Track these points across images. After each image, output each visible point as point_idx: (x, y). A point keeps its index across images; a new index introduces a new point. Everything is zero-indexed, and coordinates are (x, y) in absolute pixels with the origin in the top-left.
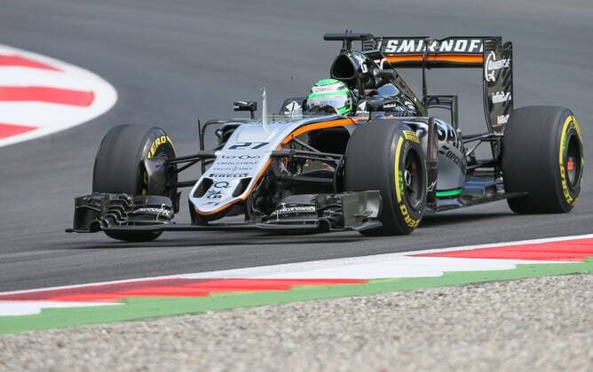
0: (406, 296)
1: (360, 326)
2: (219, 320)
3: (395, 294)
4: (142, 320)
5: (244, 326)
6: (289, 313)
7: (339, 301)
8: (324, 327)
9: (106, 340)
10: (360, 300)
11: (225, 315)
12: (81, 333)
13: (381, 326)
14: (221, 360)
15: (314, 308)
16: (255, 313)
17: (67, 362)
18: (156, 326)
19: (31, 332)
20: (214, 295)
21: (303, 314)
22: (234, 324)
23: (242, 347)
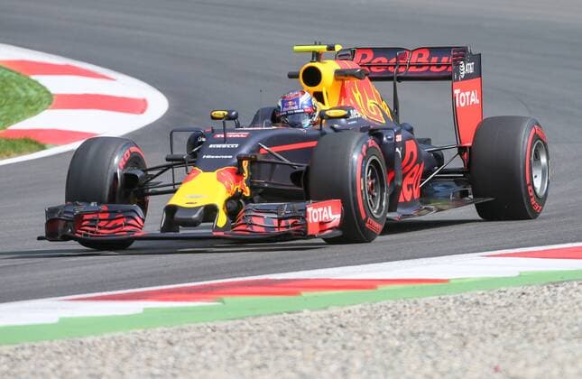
0: (490, 295)
1: (456, 324)
2: (317, 319)
3: (480, 292)
4: (242, 318)
5: (344, 324)
6: (382, 311)
7: (429, 299)
8: (421, 325)
9: (214, 338)
10: (448, 300)
11: (322, 313)
12: (186, 331)
13: (476, 324)
14: (333, 358)
15: (405, 307)
16: (350, 312)
17: (188, 359)
18: (257, 324)
19: (140, 331)
20: (305, 294)
21: (396, 313)
22: (332, 322)
23: (350, 344)
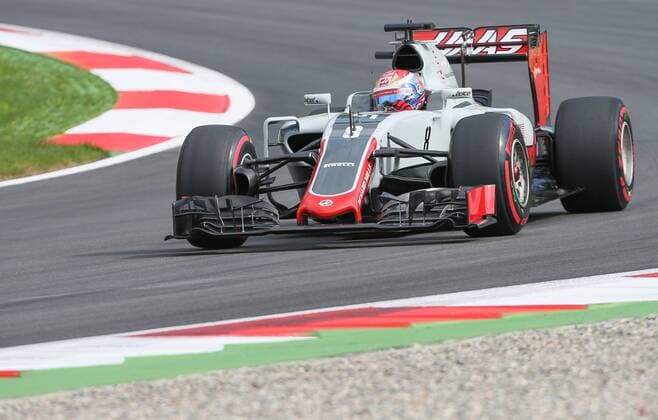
0: (636, 323)
1: (595, 358)
2: (430, 355)
3: (624, 320)
4: (341, 355)
5: (461, 361)
6: (507, 344)
7: (562, 330)
8: (553, 360)
9: (307, 379)
10: (586, 329)
11: (436, 348)
12: (275, 371)
13: (619, 357)
14: (449, 400)
15: (534, 338)
16: (468, 346)
17: (275, 406)
18: (359, 362)
19: (220, 372)
20: (417, 325)
21: (524, 346)
22: (448, 358)
23: (468, 385)
